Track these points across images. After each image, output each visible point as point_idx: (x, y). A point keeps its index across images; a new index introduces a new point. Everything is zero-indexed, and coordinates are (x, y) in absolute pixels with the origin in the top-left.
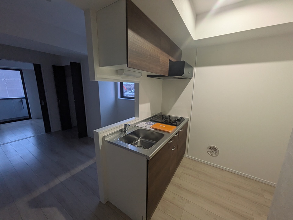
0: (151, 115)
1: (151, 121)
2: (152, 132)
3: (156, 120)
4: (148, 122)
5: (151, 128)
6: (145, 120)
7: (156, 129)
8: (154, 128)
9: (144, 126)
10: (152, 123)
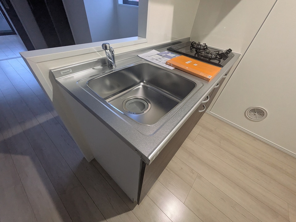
0: (172, 40)
1: (171, 50)
2: (167, 74)
3: (180, 51)
4: (164, 52)
5: (166, 63)
6: (159, 48)
7: (177, 68)
8: (173, 66)
9: (153, 59)
10: (171, 54)
